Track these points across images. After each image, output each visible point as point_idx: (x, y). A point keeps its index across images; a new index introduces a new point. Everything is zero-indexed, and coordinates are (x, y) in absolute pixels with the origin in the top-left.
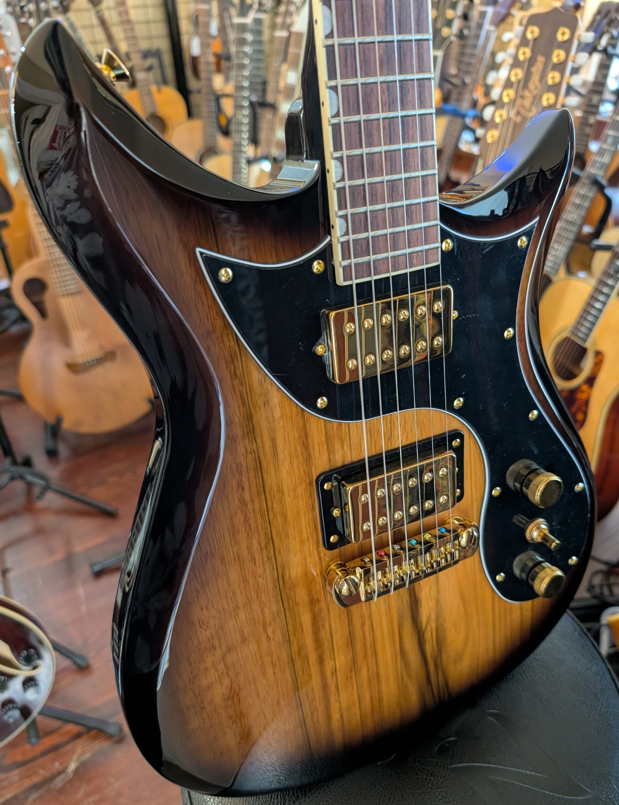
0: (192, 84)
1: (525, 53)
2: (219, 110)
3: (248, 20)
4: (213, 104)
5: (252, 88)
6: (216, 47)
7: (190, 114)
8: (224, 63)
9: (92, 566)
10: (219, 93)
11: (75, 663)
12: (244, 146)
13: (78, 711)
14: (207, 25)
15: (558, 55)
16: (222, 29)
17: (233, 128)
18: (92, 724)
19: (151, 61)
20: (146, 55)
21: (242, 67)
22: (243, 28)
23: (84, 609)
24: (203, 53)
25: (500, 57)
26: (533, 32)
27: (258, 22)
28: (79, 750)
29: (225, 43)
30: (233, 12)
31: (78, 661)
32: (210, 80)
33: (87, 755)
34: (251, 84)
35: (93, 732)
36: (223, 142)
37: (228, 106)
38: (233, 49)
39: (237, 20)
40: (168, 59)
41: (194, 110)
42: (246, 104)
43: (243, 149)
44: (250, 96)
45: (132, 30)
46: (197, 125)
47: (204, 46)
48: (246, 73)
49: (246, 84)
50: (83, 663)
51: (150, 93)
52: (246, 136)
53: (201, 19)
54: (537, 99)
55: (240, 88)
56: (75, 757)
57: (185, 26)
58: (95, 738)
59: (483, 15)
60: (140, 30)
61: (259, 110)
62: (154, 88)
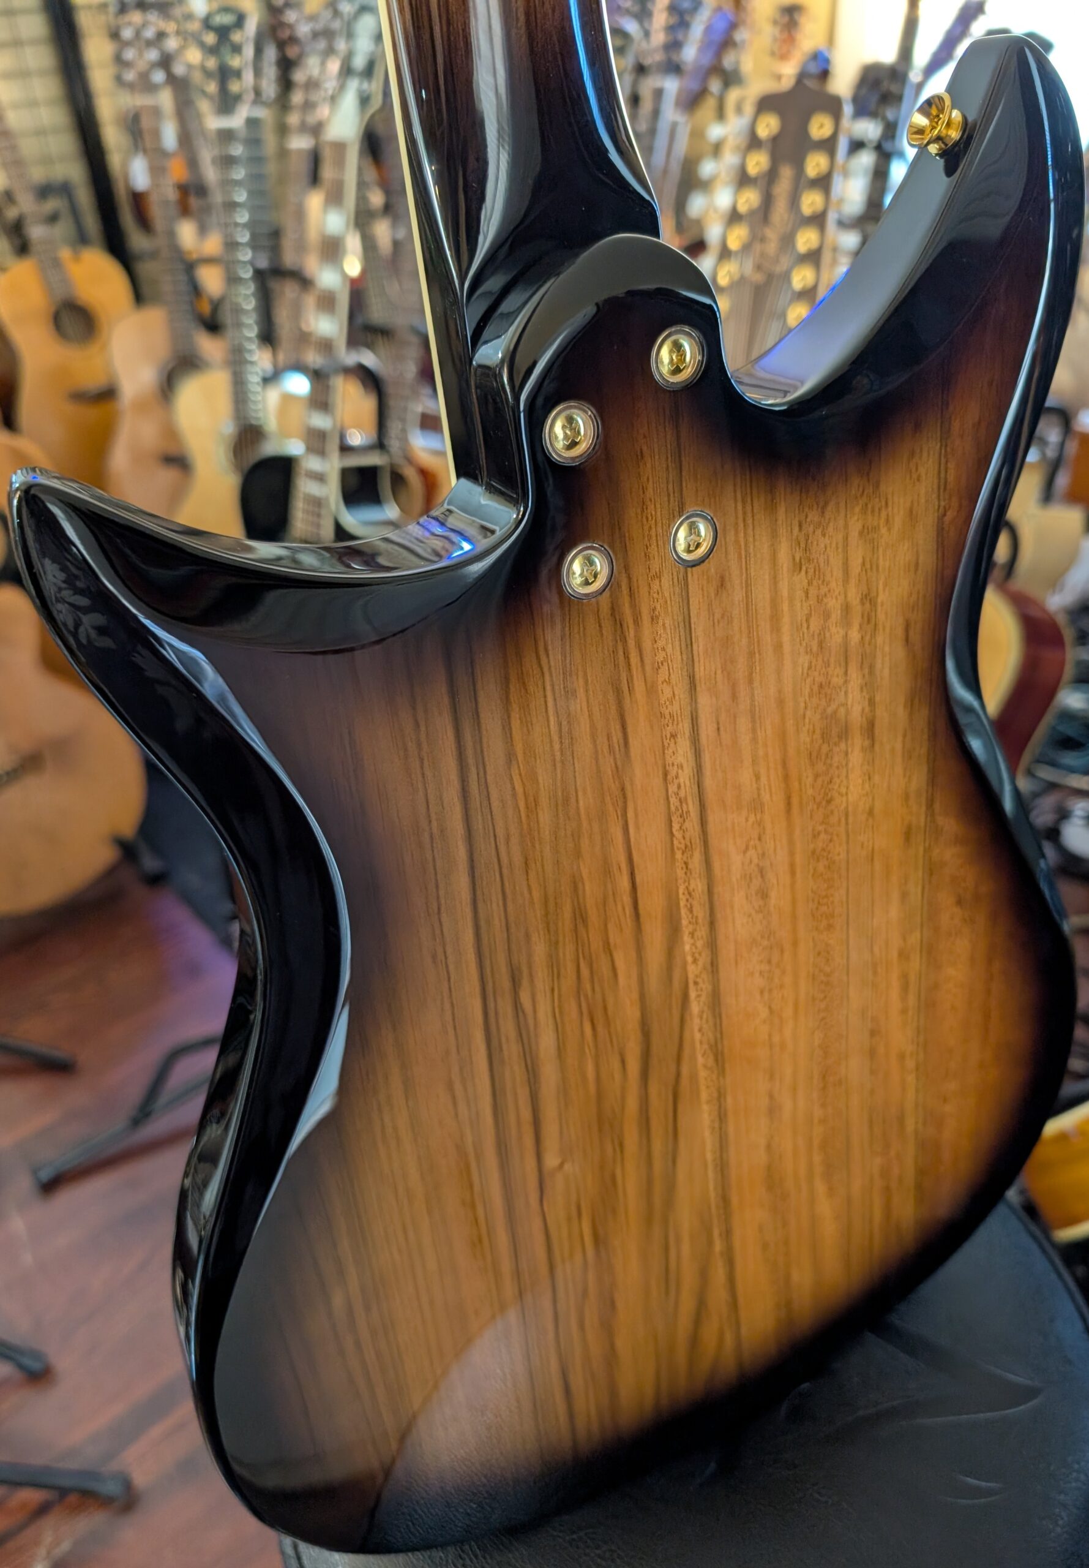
0: (137, 241)
1: (758, 163)
2: (196, 290)
3: (236, 121)
4: (183, 278)
5: (254, 245)
6: (177, 171)
7: (139, 296)
8: (194, 202)
9: (35, 1172)
10: (195, 256)
11: (21, 1367)
12: (250, 351)
13: (37, 1460)
14: (157, 134)
15: (815, 164)
16: (186, 139)
17: (227, 317)
18: (66, 1482)
19: (52, 204)
20: (44, 191)
21: (231, 206)
22: (227, 136)
23: (27, 1259)
24: (155, 185)
25: (707, 168)
26: (768, 126)
27: (252, 123)
28: (48, 1538)
29: (193, 163)
30: (205, 106)
31: (27, 1362)
32: (171, 235)
33: (65, 1546)
34: (254, 237)
35: (72, 1498)
36: (209, 347)
37: (212, 280)
38: (211, 174)
39: (214, 123)
40: (84, 197)
41: (145, 290)
42: (247, 274)
43: (248, 357)
44: (253, 258)
45: (13, 148)
46: (155, 318)
47: (157, 170)
48: (243, 217)
49: (244, 237)
50: (36, 1366)
51: (57, 263)
52: (251, 331)
53: (146, 123)
54: (788, 240)
55: (231, 245)
56: (42, 1551)
57: (112, 136)
58: (77, 1509)
59: (659, 93)
60: (29, 147)
61: (274, 284)
62: (65, 254)
